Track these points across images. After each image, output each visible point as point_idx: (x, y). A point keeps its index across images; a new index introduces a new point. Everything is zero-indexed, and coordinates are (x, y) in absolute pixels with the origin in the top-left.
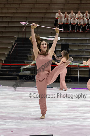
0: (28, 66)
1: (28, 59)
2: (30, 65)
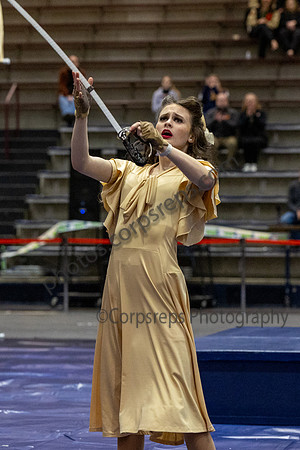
0: (32, 246)
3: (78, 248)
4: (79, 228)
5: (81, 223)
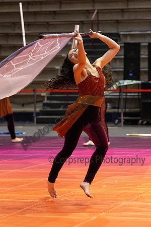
3: (128, 94)
4: (129, 83)
5: (130, 81)
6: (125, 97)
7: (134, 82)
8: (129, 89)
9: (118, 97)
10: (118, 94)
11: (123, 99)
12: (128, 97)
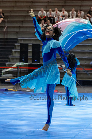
0: (10, 69)
1: (10, 62)
2: (12, 68)
4: (22, 64)
5: (23, 63)
6: (20, 71)
7: (25, 63)
8: (22, 67)
9: (16, 71)
10: (16, 70)
11: (19, 72)
12: (21, 71)
